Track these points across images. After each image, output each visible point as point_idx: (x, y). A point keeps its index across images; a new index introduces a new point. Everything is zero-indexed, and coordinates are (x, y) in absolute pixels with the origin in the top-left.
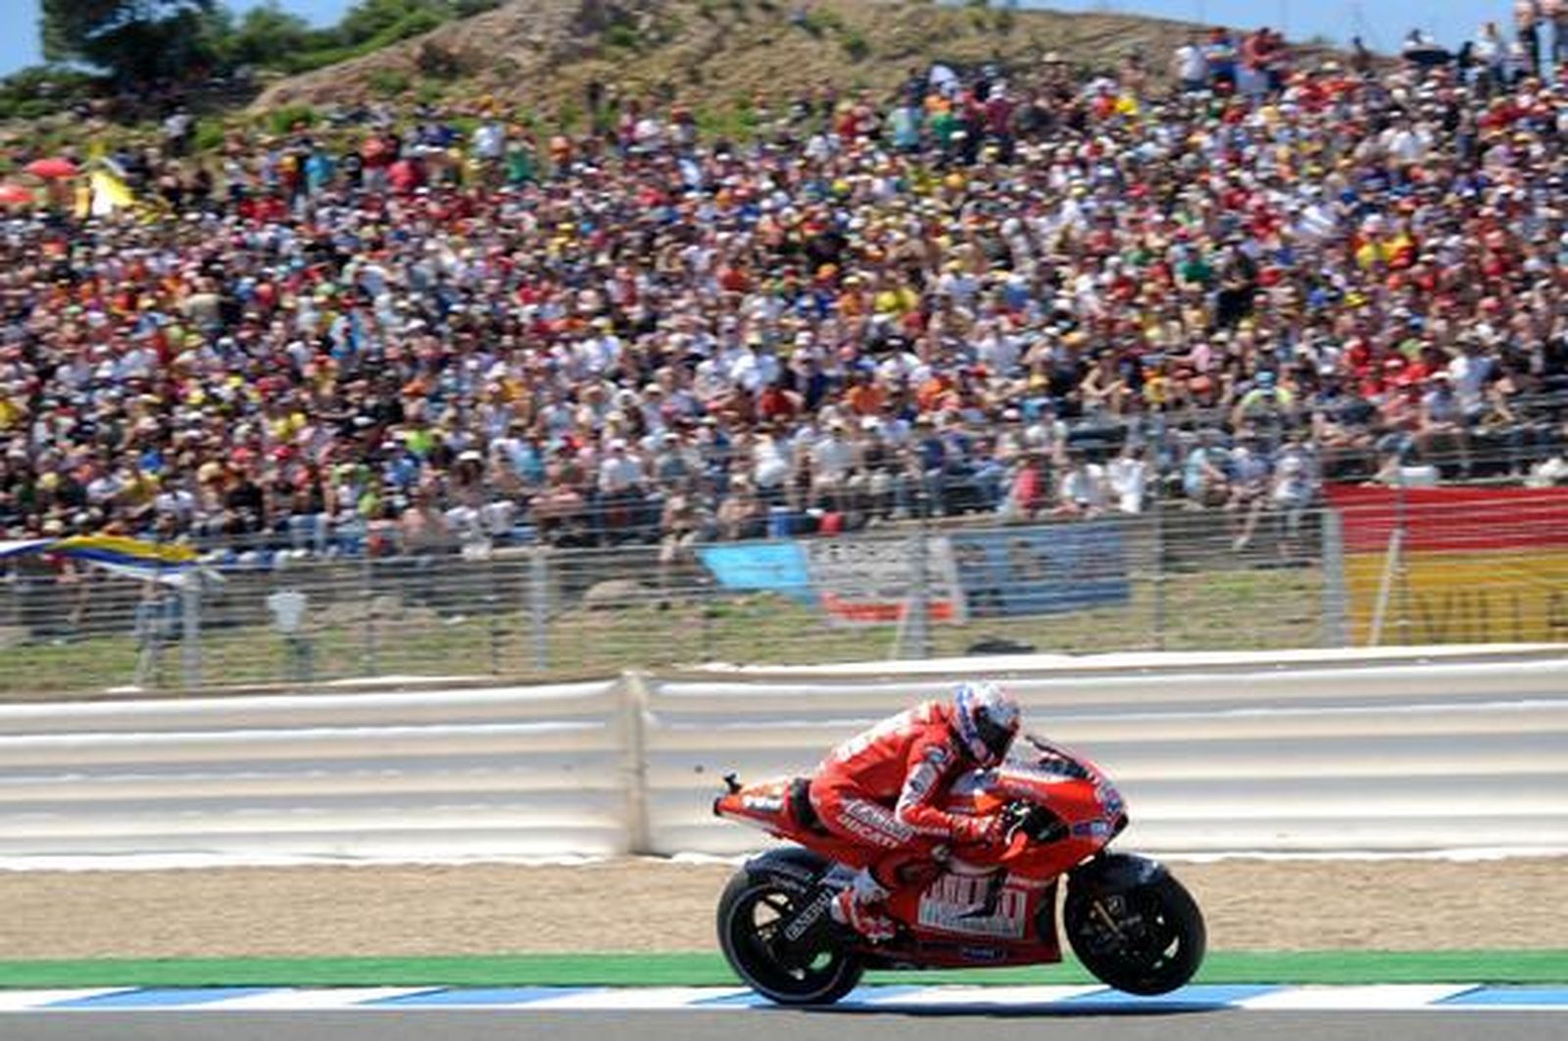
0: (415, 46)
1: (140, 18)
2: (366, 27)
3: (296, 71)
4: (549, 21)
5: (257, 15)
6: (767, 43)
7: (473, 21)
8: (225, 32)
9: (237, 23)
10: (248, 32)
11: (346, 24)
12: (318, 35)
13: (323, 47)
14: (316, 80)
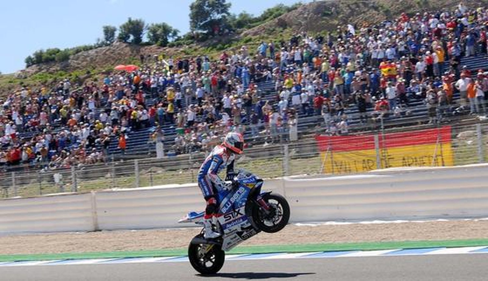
0: (276, 20)
1: (213, 18)
2: (267, 16)
3: (250, 28)
4: (308, 11)
5: (241, 15)
6: (364, 12)
7: (290, 13)
8: (235, 20)
9: (237, 17)
10: (240, 19)
11: (262, 16)
12: (256, 18)
13: (257, 22)
14: (253, 30)
